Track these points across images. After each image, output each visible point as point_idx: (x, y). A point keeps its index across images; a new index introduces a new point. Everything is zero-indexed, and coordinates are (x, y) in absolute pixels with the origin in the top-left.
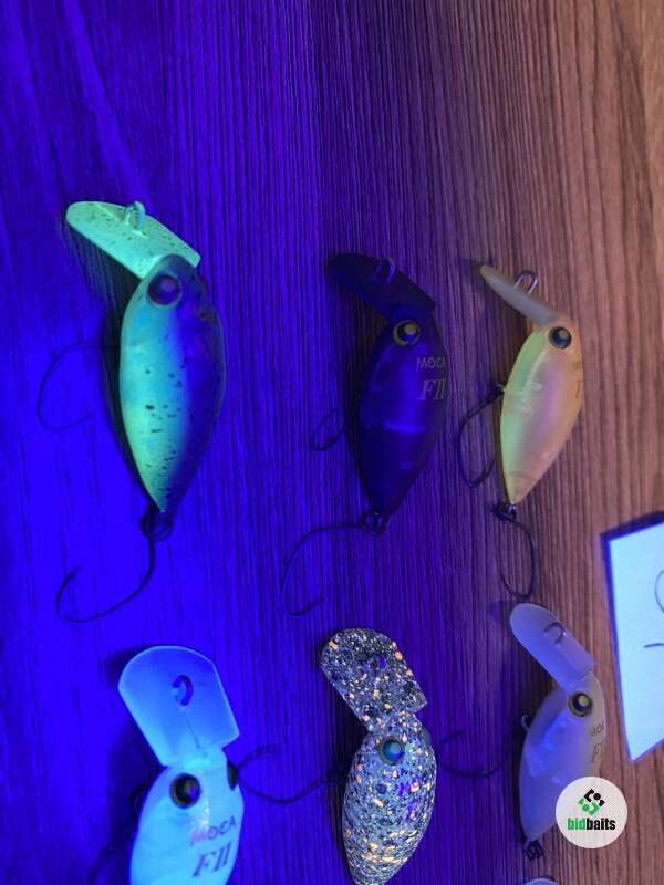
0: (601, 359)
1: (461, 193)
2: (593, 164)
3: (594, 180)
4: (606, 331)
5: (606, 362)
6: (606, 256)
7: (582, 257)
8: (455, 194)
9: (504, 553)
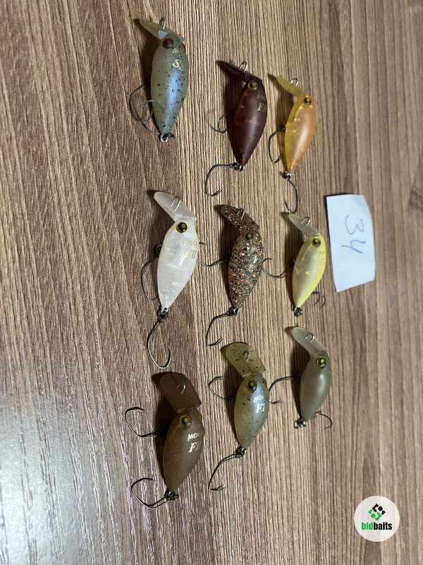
0: (323, 125)
1: (269, 49)
2: (319, 48)
3: (320, 54)
4: (324, 115)
5: (325, 127)
6: (325, 85)
7: (315, 84)
8: (267, 49)
9: (286, 193)
